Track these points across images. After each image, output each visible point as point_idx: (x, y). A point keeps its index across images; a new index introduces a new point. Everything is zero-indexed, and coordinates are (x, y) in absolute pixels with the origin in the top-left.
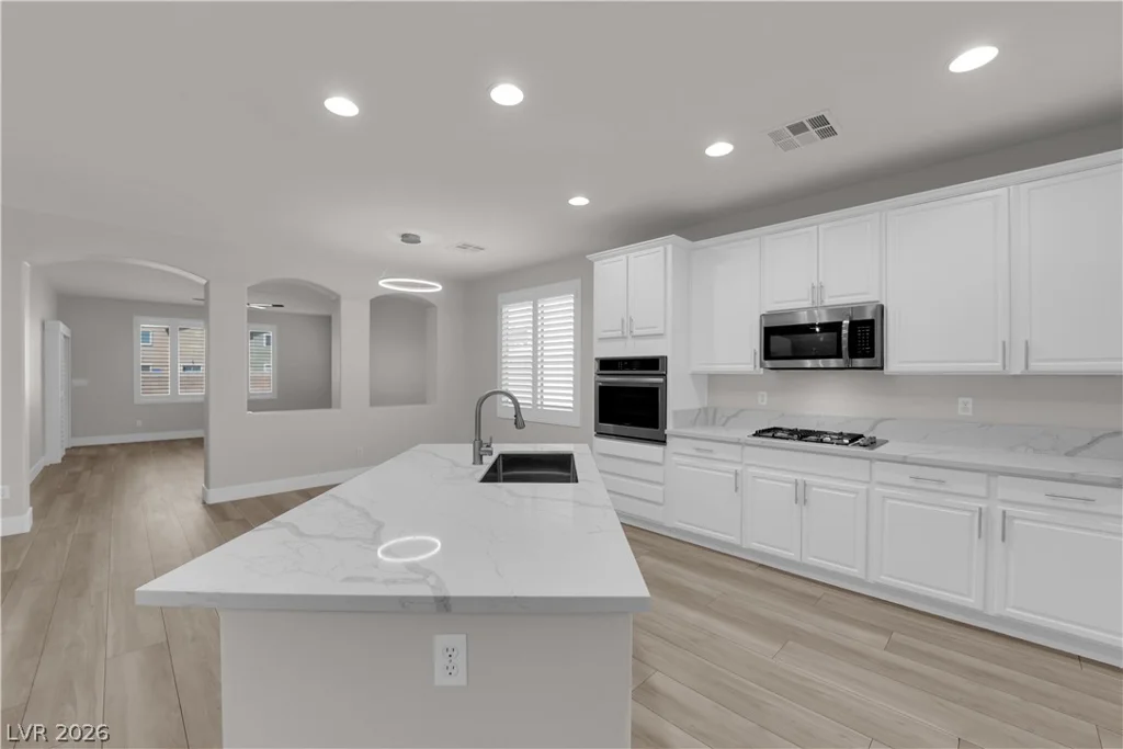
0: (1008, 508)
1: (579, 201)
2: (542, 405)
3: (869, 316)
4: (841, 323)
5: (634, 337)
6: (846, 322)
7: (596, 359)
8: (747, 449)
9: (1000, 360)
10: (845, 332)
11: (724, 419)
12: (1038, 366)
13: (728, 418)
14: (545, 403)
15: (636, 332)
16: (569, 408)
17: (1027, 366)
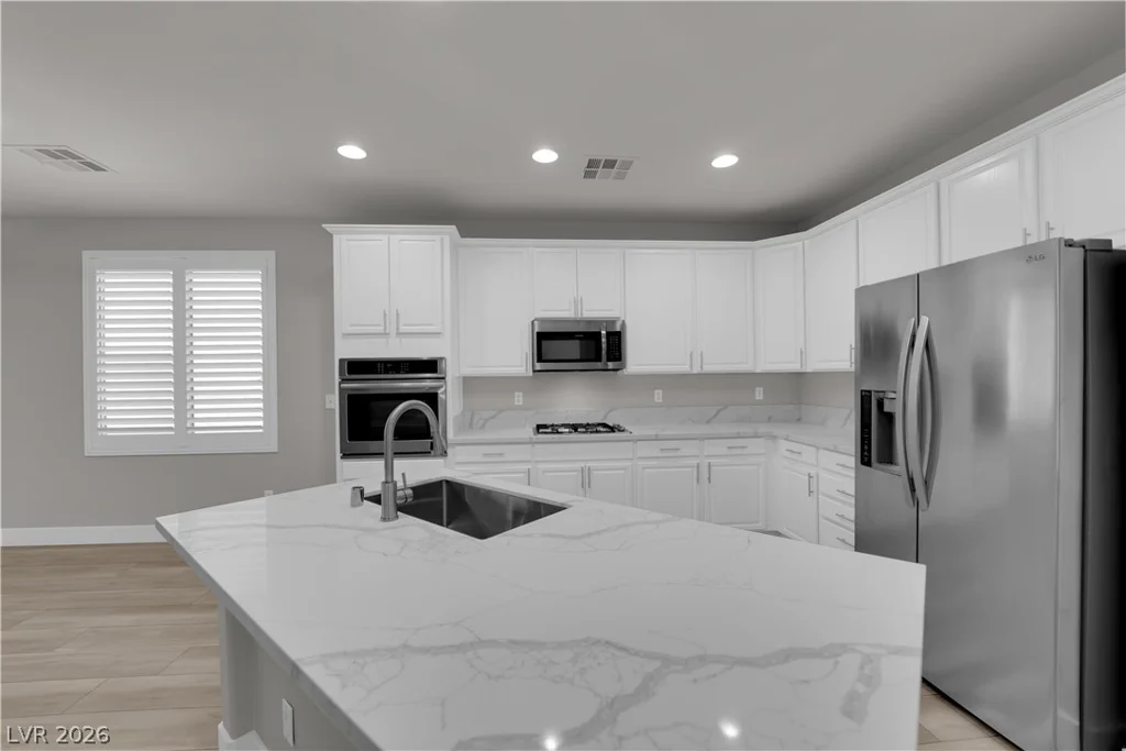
0: (712, 461)
1: (352, 152)
2: (193, 428)
3: (618, 329)
4: (600, 333)
5: (399, 334)
6: (603, 332)
7: (341, 361)
8: (537, 446)
9: (689, 363)
10: (604, 340)
11: (481, 422)
12: (708, 368)
13: (487, 420)
14: (197, 424)
15: (403, 329)
16: (259, 427)
17: (702, 367)
